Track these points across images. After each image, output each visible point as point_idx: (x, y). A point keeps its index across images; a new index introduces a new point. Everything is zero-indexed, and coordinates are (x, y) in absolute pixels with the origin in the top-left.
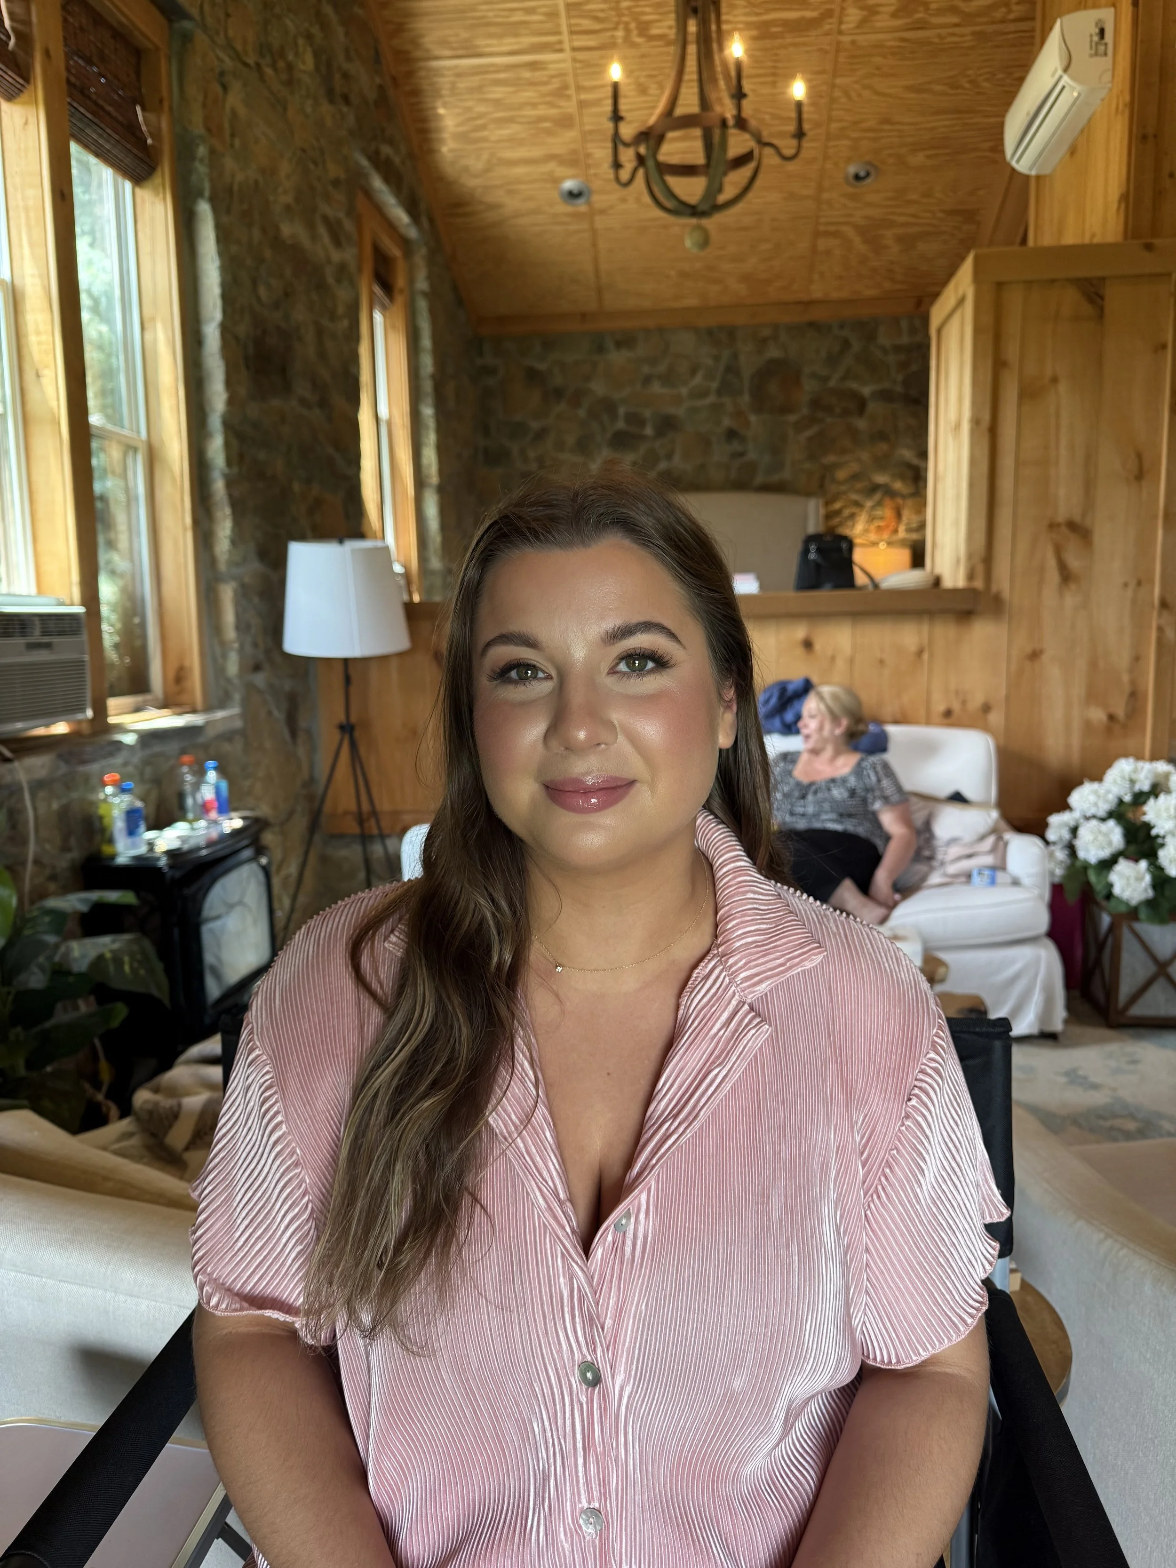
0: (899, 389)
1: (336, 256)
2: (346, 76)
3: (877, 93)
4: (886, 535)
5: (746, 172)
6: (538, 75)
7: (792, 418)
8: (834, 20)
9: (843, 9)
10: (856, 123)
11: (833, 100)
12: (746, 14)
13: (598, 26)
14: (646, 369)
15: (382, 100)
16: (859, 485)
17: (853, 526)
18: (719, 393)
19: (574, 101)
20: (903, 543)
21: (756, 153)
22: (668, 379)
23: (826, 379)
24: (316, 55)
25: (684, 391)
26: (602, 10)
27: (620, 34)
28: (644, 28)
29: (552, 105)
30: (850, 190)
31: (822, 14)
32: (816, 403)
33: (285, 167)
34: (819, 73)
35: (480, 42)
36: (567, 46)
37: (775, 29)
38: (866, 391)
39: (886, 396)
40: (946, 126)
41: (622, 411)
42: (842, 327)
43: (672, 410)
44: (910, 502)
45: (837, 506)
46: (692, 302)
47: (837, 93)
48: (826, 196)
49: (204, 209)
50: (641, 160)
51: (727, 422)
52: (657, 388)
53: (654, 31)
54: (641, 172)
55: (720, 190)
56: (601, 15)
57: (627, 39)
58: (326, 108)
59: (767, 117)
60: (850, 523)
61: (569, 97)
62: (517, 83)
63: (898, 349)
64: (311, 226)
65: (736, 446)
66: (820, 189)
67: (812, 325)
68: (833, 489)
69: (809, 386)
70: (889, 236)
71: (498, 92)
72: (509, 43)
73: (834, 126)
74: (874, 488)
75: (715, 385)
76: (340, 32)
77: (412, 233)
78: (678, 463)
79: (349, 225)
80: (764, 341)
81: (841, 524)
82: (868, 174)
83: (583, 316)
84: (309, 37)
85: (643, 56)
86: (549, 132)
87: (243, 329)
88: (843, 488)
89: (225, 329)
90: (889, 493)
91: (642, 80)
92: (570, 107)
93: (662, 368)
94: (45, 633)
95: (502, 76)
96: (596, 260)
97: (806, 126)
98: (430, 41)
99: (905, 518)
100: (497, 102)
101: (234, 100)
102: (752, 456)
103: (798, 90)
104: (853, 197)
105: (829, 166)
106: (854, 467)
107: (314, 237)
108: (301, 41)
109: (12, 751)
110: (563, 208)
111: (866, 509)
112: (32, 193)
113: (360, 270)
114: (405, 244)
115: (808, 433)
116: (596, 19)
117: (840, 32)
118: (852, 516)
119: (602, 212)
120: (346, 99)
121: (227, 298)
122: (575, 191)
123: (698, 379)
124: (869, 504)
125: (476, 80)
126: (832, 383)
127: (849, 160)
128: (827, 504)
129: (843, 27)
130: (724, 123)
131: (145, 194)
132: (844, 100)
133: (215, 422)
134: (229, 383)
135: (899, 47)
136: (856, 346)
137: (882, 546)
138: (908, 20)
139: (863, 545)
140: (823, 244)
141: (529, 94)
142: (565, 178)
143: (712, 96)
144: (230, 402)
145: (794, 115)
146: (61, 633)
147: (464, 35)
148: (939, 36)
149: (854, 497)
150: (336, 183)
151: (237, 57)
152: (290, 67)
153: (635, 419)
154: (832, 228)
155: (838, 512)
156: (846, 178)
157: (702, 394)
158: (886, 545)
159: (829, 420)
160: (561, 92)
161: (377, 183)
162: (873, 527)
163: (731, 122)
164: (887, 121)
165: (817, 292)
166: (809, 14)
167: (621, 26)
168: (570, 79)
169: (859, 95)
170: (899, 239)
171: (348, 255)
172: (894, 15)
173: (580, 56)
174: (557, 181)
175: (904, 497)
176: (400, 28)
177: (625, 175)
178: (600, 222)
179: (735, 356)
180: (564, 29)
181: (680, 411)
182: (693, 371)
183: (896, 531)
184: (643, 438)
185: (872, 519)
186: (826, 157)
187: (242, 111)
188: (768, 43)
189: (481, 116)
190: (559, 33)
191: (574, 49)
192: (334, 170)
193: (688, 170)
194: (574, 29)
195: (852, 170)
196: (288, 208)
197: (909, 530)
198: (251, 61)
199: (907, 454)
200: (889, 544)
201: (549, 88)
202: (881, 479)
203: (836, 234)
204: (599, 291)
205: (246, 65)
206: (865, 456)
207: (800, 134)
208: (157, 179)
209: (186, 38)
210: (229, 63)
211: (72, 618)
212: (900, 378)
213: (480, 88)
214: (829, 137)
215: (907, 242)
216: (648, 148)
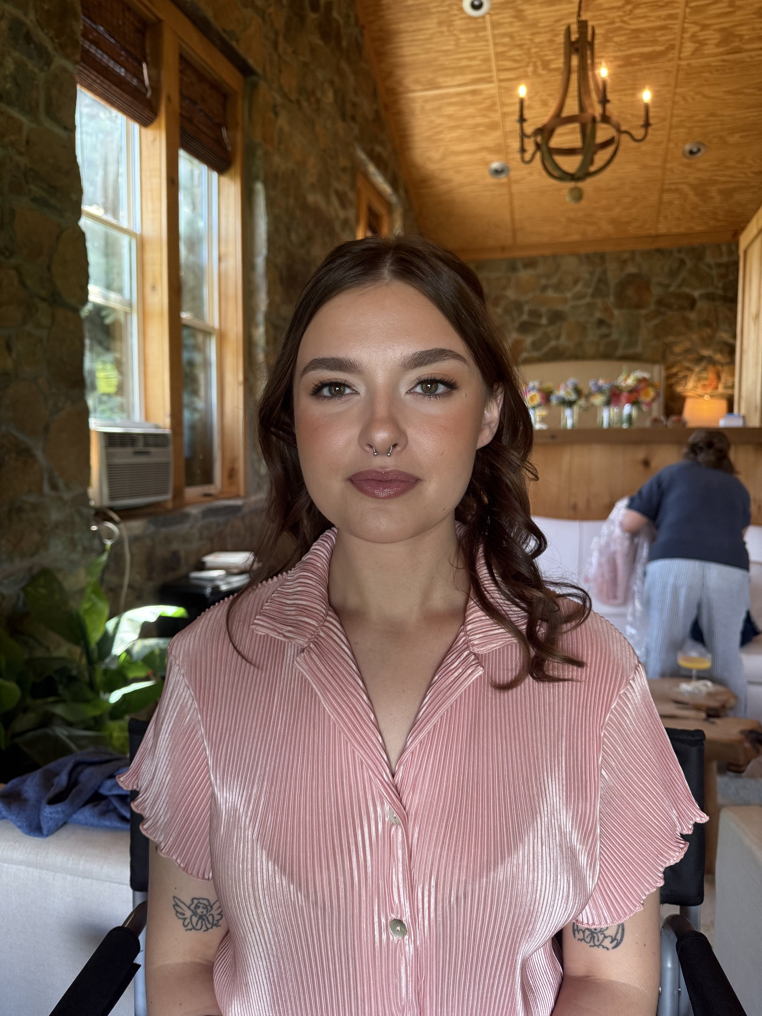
0: (720, 292)
1: (342, 214)
2: (354, 105)
3: (705, 96)
4: (709, 391)
5: (610, 150)
6: (478, 98)
7: (643, 312)
8: (676, 52)
9: (682, 43)
10: (690, 117)
11: (674, 103)
12: (614, 51)
13: (515, 65)
14: (543, 282)
15: (378, 118)
16: (690, 357)
17: (686, 384)
18: (593, 296)
19: (499, 114)
20: (722, 396)
21: (616, 139)
22: (558, 287)
23: (667, 286)
24: (336, 93)
25: (569, 295)
26: (519, 55)
27: (530, 69)
28: (546, 65)
29: (484, 116)
30: (686, 161)
31: (667, 48)
32: (660, 302)
33: (312, 161)
34: (664, 86)
35: (440, 80)
36: (495, 79)
37: (634, 60)
38: (696, 294)
39: (710, 297)
40: (754, 116)
41: (526, 308)
42: (679, 251)
43: (559, 307)
44: (726, 368)
45: (675, 370)
46: (576, 237)
47: (678, 98)
48: (669, 166)
49: (259, 187)
50: (538, 146)
51: (598, 315)
52: (550, 293)
53: (553, 66)
54: (538, 155)
55: (592, 162)
56: (518, 58)
57: (535, 72)
58: (340, 126)
59: (629, 116)
60: (683, 382)
61: (496, 111)
62: (463, 104)
63: (719, 265)
64: (326, 195)
65: (604, 330)
66: (665, 161)
67: (660, 251)
68: (671, 359)
69: (656, 291)
70: (713, 190)
71: (450, 110)
72: (459, 79)
73: (675, 120)
74: (700, 359)
75: (590, 291)
76: (351, 79)
77: (394, 199)
78: (563, 342)
79: (351, 195)
80: (625, 262)
81: (677, 383)
82: (699, 150)
83: (503, 249)
84: (332, 83)
85: (546, 82)
86: (482, 133)
87: (280, 260)
88: (679, 358)
89: (268, 260)
90: (711, 361)
91: (545, 98)
92: (496, 116)
93: (554, 280)
94: (146, 445)
95: (453, 100)
96: (512, 212)
97: (652, 121)
98: (409, 81)
99: (723, 379)
100: (450, 117)
101: (282, 121)
102: (615, 336)
103: (647, 96)
104: (688, 166)
105: (672, 145)
106: (688, 344)
107: (328, 203)
108: (326, 85)
109: (120, 517)
110: (491, 180)
111: (695, 373)
112: (156, 181)
113: (358, 221)
114: (389, 206)
115: (656, 321)
116: (515, 61)
117: (680, 59)
118: (685, 377)
119: (517, 182)
120: (353, 118)
121: (271, 241)
122: (499, 170)
123: (579, 287)
124: (697, 369)
125: (437, 104)
126: (672, 289)
127: (685, 141)
128: (668, 368)
129: (682, 55)
130: (594, 120)
131: (225, 180)
132: (682, 102)
133: (260, 317)
134: (270, 293)
135: (722, 66)
136: (689, 264)
137: (707, 397)
138: (728, 48)
139: (693, 397)
140: (666, 197)
141: (471, 110)
142: (491, 161)
143: (587, 103)
144: (271, 304)
145: (643, 113)
146: (156, 445)
147: (430, 76)
148: (751, 57)
149: (687, 364)
150: (344, 169)
151: (285, 96)
152: (318, 101)
153: (535, 314)
154: (673, 187)
155: (675, 375)
156: (684, 155)
157: (579, 296)
158: (709, 398)
159: (670, 313)
160: (491, 108)
161: (372, 169)
162: (700, 385)
163: (598, 118)
164: (712, 115)
165: (662, 229)
166: (658, 48)
167: (531, 65)
168: (497, 99)
169: (693, 99)
170: (721, 192)
171: (351, 213)
172: (718, 45)
173: (504, 84)
174: (487, 163)
175: (722, 365)
176: (390, 74)
177: (527, 156)
178: (515, 188)
179: (605, 272)
180: (494, 68)
181: (565, 308)
182: (576, 282)
183: (717, 388)
184: (539, 326)
185: (699, 379)
186: (669, 140)
187: (286, 128)
188: (630, 69)
189: (440, 125)
190: (490, 71)
191: (500, 81)
192: (343, 162)
193: (570, 152)
194: (501, 68)
195: (688, 147)
196: (313, 186)
197: (726, 387)
198: (294, 97)
199: (724, 336)
200: (712, 396)
201: (483, 106)
202: (706, 352)
203: (677, 190)
204: (514, 232)
205: (291, 101)
206: (695, 337)
207: (647, 125)
208: (232, 171)
209: (254, 87)
210: (279, 99)
211: (163, 436)
212: (720, 285)
213: (439, 108)
214: (671, 127)
215: (727, 194)
216: (542, 139)
